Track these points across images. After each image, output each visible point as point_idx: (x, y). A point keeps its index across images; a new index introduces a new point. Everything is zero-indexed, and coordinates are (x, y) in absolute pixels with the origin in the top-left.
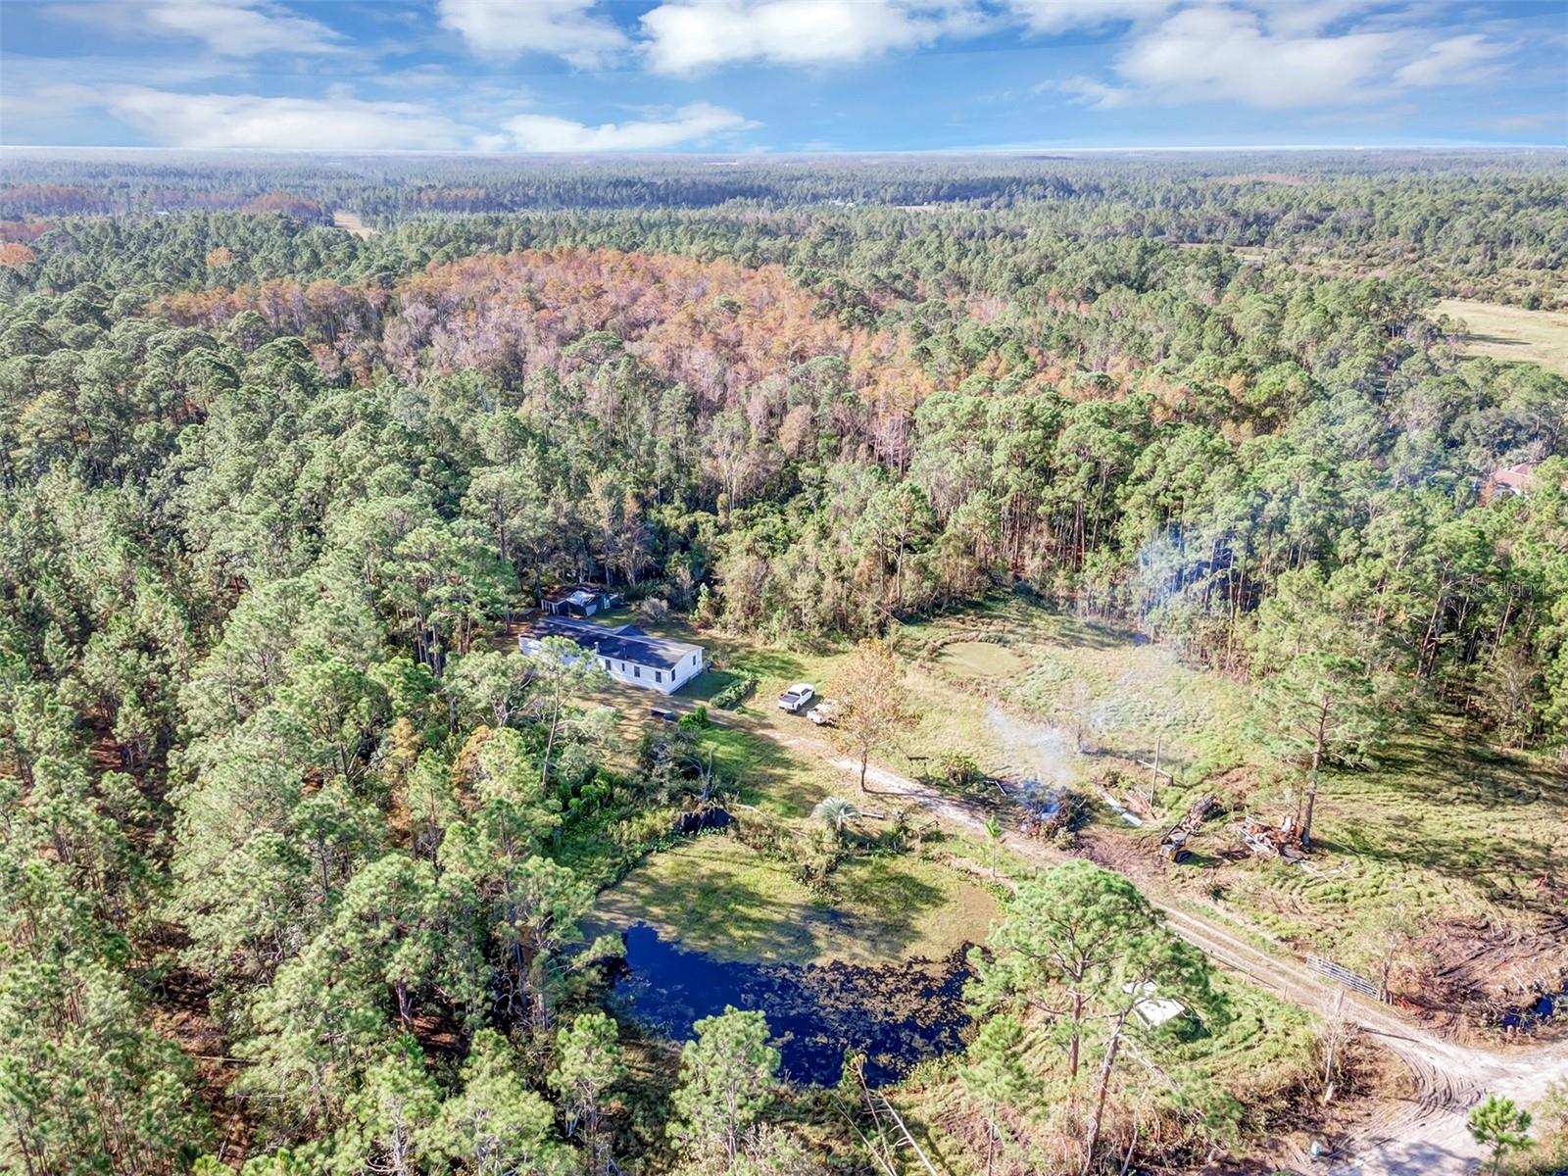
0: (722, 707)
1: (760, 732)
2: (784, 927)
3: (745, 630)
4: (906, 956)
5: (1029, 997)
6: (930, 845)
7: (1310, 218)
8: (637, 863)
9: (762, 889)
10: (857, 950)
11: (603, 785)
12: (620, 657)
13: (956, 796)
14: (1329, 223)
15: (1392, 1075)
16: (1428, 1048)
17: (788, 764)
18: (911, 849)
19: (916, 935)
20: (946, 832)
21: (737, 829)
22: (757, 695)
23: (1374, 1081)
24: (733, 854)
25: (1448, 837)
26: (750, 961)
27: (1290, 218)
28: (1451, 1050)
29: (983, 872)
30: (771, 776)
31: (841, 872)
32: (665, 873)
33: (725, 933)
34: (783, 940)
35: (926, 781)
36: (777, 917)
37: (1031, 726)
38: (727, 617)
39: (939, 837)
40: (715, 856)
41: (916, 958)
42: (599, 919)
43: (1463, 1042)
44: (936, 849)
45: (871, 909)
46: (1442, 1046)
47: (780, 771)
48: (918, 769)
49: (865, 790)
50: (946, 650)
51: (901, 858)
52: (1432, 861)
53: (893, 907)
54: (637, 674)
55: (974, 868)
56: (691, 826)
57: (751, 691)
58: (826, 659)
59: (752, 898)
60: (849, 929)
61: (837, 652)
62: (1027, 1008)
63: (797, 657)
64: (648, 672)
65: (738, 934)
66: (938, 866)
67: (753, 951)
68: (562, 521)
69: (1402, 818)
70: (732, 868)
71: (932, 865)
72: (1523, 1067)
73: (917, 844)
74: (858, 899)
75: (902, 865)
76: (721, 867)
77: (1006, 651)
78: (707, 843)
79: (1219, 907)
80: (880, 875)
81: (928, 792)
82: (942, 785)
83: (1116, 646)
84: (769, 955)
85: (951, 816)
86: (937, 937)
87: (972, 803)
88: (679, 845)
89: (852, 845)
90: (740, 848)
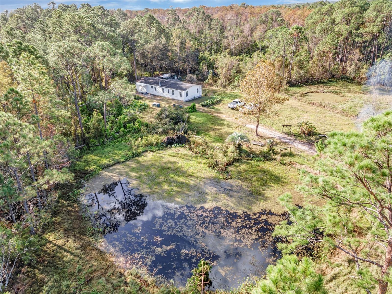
0: (204, 106)
1: (216, 115)
3: (224, 86)
4: (258, 209)
5: (336, 242)
6: (285, 158)
8: (138, 155)
11: (137, 125)
12: (168, 87)
13: (303, 140)
17: (225, 125)
18: (275, 159)
19: (266, 199)
20: (296, 153)
21: (190, 145)
22: (221, 104)
24: (184, 155)
30: (215, 128)
31: (235, 166)
32: (148, 160)
33: (161, 187)
35: (289, 134)
37: (346, 118)
38: (219, 82)
39: (291, 155)
40: (176, 155)
41: (265, 211)
42: (106, 175)
44: (287, 160)
45: (245, 184)
47: (220, 127)
48: (286, 130)
49: (257, 135)
50: (308, 94)
51: (268, 162)
54: (173, 94)
56: (170, 143)
57: (219, 102)
59: (183, 173)
62: (334, 249)
64: (177, 92)
65: (168, 188)
66: (288, 168)
68: (161, 46)
71: (284, 166)
73: (278, 157)
75: (268, 166)
76: (173, 159)
77: (335, 95)
78: (176, 149)
81: (289, 138)
85: (299, 147)
87: (311, 143)
88: (161, 149)
89: (244, 155)
90: (190, 153)
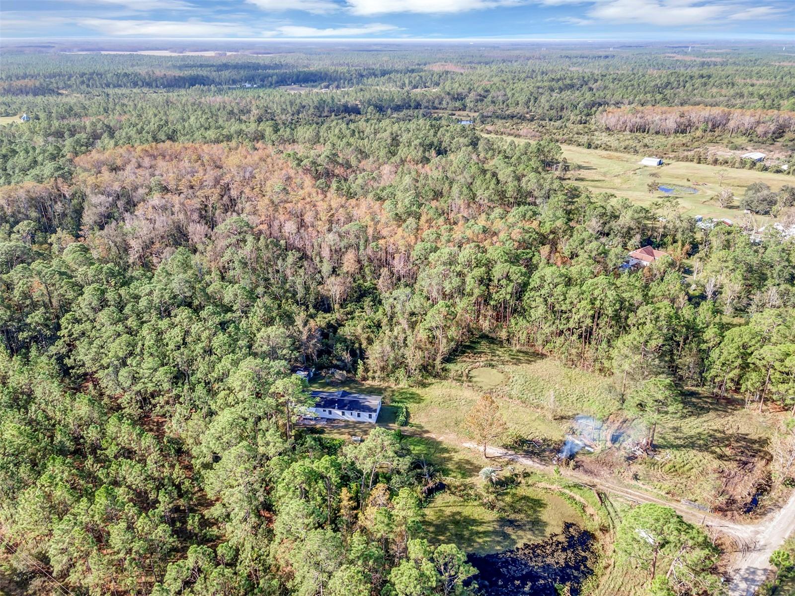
0: (403, 425)
1: (426, 435)
2: (495, 532)
3: (383, 379)
4: (548, 534)
6: (527, 479)
7: (480, 95)
9: (476, 516)
10: (529, 537)
12: (349, 409)
13: (521, 452)
14: (489, 98)
15: (728, 543)
16: (732, 528)
17: (446, 450)
18: (521, 483)
19: (546, 524)
20: (529, 471)
21: (450, 489)
22: (412, 415)
23: (723, 547)
24: (455, 502)
25: (692, 433)
26: (493, 553)
27: (472, 95)
28: (738, 527)
29: (553, 487)
30: (444, 458)
32: (434, 518)
33: (475, 542)
34: (499, 539)
35: (506, 447)
36: (490, 529)
37: (528, 410)
38: (373, 374)
39: (528, 475)
40: (447, 504)
43: (740, 523)
44: (530, 481)
45: (522, 516)
46: (736, 527)
47: (446, 455)
48: (499, 441)
49: (486, 457)
50: (472, 374)
51: (519, 488)
52: (692, 446)
53: (529, 513)
54: (359, 416)
55: (548, 486)
56: (432, 493)
57: (408, 414)
58: (427, 389)
59: (474, 522)
60: (519, 527)
61: (430, 384)
63: (414, 390)
64: (363, 414)
65: (480, 541)
66: (534, 488)
67: (492, 548)
69: (674, 428)
70: (459, 509)
71: (532, 488)
72: (761, 528)
73: (521, 480)
74: (515, 512)
75: (521, 491)
76: (455, 510)
77: (494, 371)
78: (440, 499)
79: (640, 484)
80: (516, 499)
81: (510, 453)
82: (513, 448)
83: (535, 361)
84: (498, 548)
85: (525, 463)
86: (553, 523)
87: (530, 454)
88: (430, 502)
89: (498, 487)
90: (456, 498)
